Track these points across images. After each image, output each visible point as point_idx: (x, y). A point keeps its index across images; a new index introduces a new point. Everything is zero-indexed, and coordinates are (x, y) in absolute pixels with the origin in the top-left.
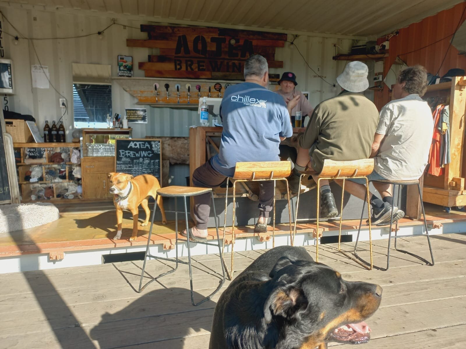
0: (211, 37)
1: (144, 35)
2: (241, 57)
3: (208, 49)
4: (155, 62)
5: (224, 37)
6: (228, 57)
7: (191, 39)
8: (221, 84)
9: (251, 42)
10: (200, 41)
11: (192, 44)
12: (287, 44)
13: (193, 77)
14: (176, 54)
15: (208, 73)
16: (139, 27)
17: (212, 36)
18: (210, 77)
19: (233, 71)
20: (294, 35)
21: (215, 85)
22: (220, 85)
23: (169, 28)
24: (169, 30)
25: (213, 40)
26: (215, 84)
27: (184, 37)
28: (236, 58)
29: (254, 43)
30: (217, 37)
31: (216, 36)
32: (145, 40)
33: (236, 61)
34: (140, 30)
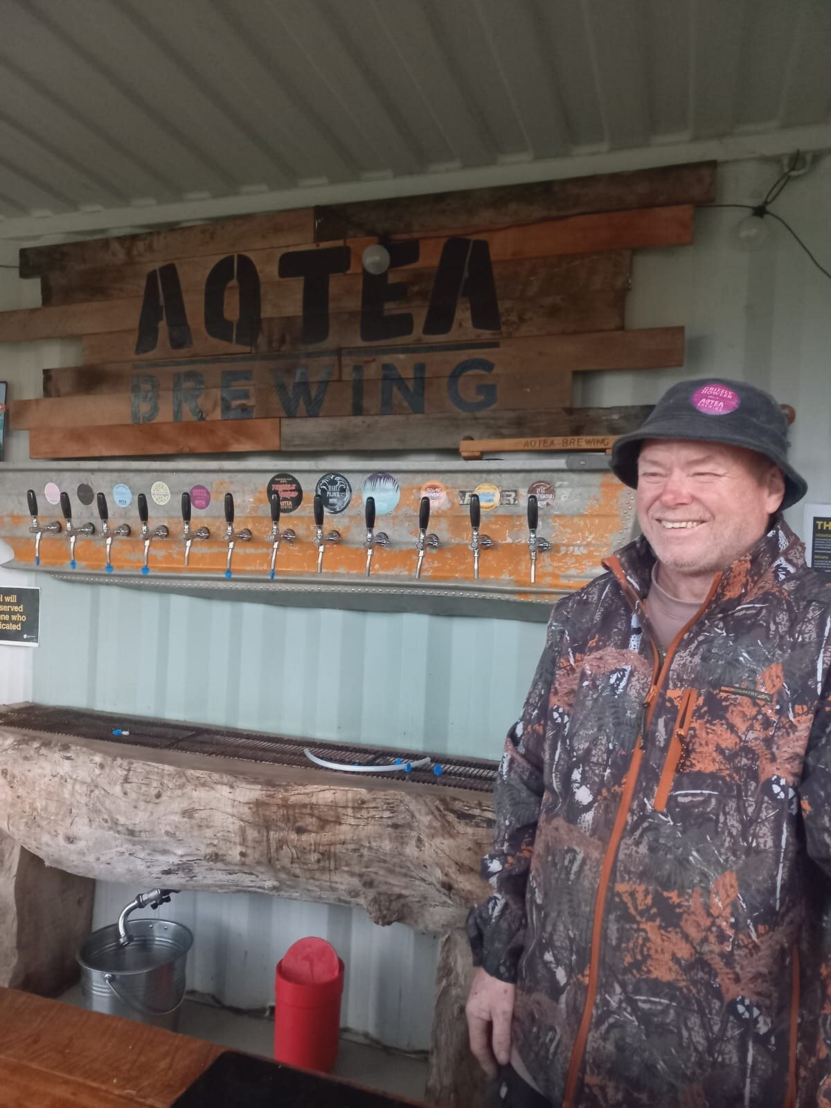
0: (279, 253)
1: (30, 292)
2: (428, 330)
3: (267, 311)
4: (70, 394)
5: (340, 243)
6: (359, 342)
7: (194, 278)
8: (296, 476)
9: (482, 247)
10: (234, 282)
11: (202, 297)
12: (727, 218)
13: (204, 449)
14: (138, 351)
15: (266, 426)
16: (15, 260)
17: (285, 251)
18: (274, 444)
19: (387, 407)
20: (776, 160)
21: (273, 482)
22: (295, 481)
23: (116, 246)
24: (114, 254)
25: (291, 264)
26: (270, 476)
27: (169, 273)
28: (399, 341)
29: (500, 246)
30: (310, 247)
31: (303, 242)
32: (33, 311)
33: (402, 356)
34: (16, 272)
